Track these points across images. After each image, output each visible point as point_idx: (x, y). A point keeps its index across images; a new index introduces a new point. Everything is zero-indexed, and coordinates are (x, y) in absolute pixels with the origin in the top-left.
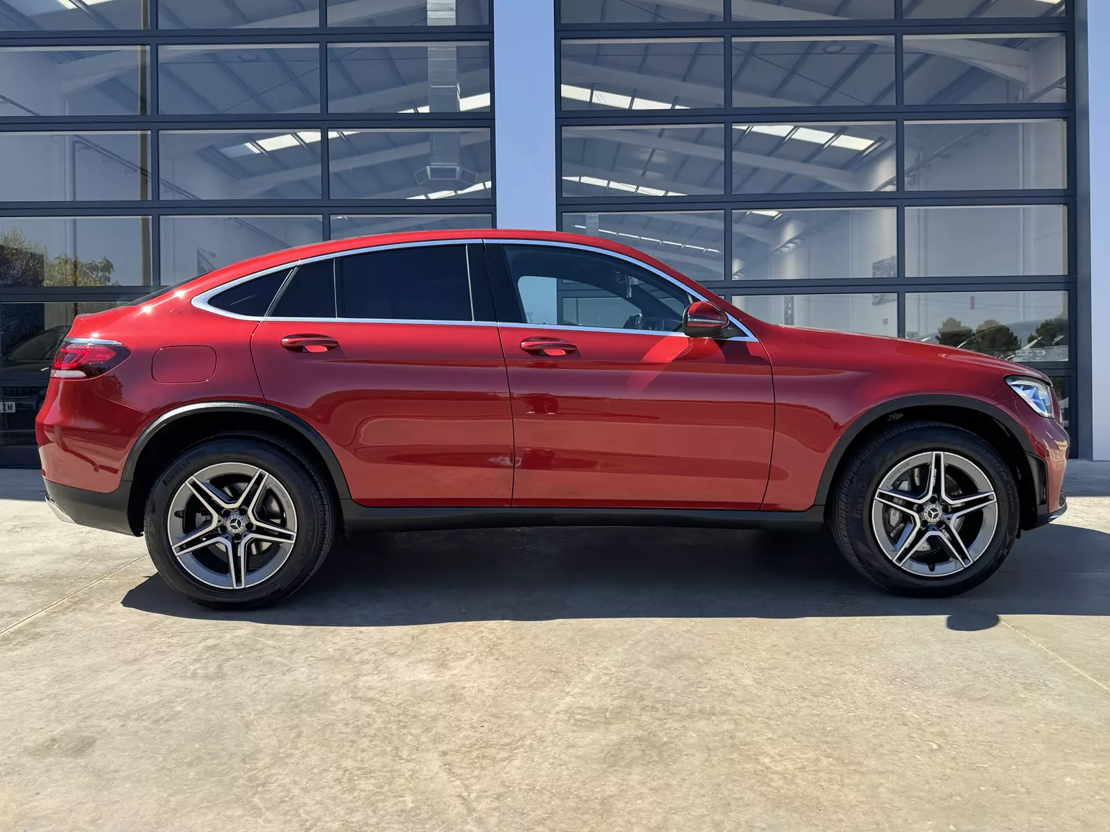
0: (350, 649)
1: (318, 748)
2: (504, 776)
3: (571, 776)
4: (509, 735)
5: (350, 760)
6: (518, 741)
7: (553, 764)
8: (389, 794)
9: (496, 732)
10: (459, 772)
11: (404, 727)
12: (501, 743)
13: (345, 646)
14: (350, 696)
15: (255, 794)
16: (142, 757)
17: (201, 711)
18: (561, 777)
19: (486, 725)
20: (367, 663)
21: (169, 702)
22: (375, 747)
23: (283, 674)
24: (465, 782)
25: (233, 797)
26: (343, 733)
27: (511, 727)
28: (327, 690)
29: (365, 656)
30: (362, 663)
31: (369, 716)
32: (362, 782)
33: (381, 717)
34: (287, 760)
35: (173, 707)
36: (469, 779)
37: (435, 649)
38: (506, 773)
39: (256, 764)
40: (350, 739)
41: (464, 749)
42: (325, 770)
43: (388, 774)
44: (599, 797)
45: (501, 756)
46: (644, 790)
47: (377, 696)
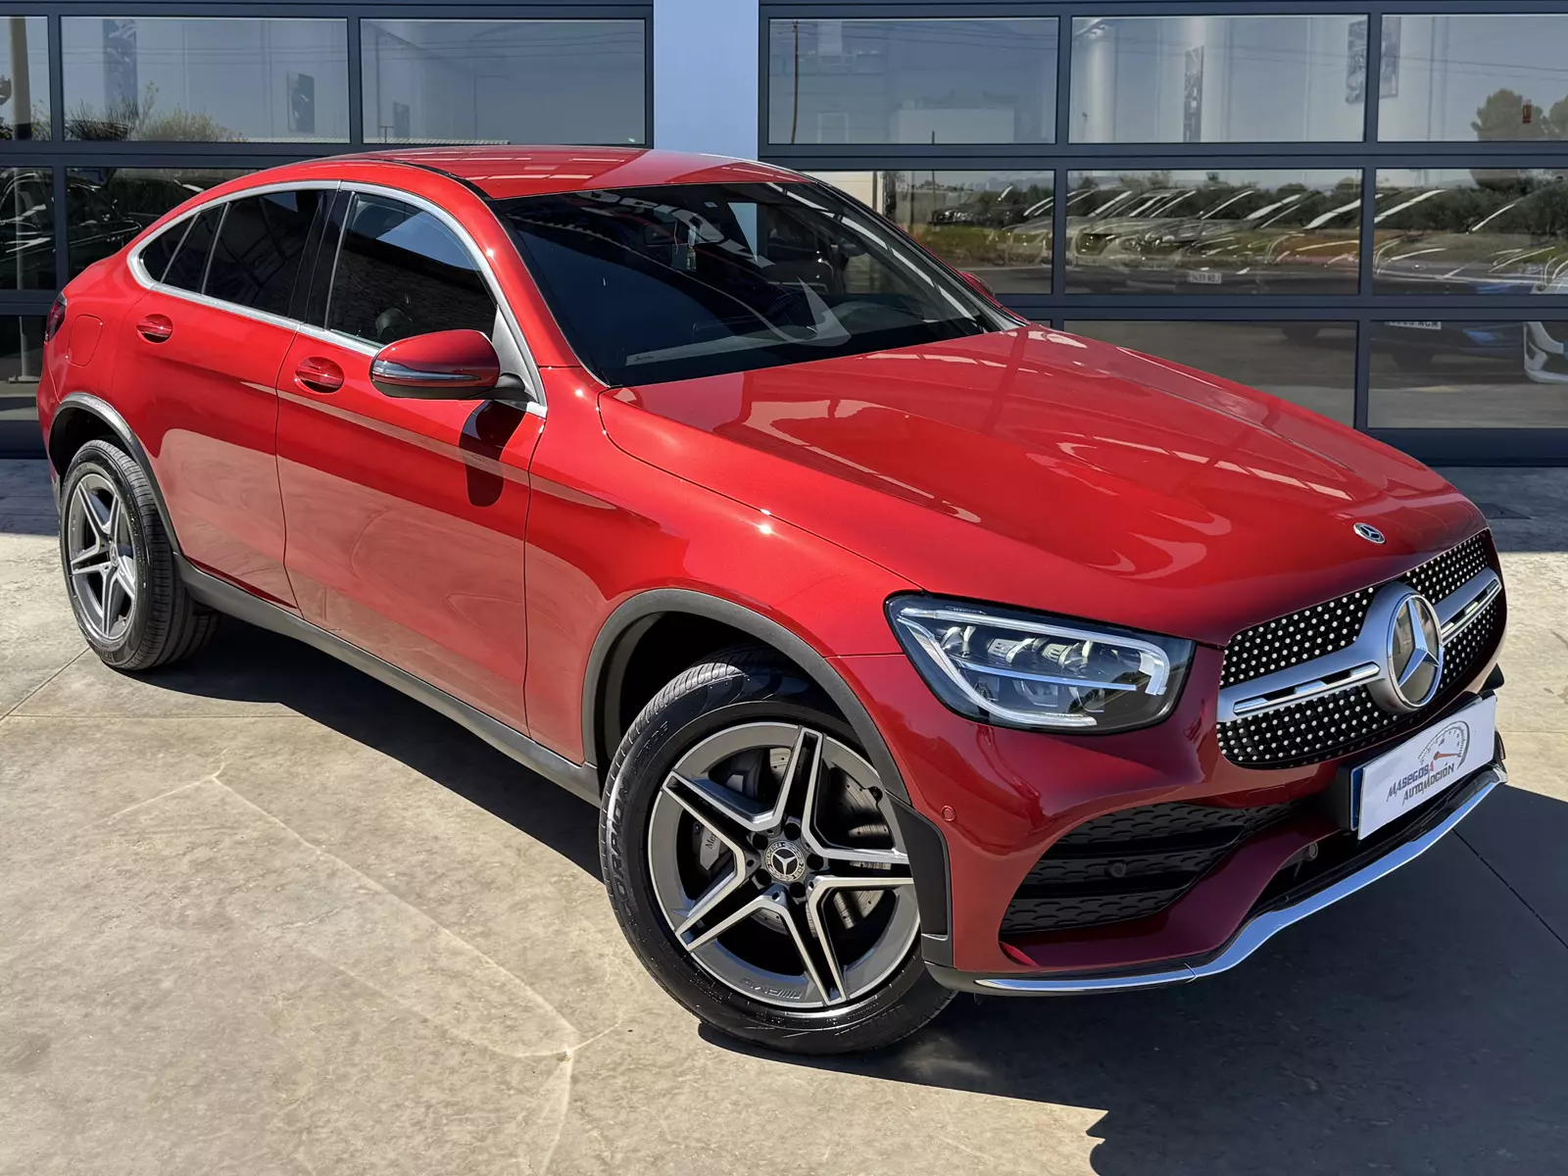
0: (420, 873)
1: (384, 1065)
2: (664, 1124)
3: (763, 1127)
4: (671, 1047)
5: (433, 1088)
6: (686, 1059)
7: (735, 1104)
8: (494, 1151)
9: (652, 1041)
10: (598, 1113)
11: (512, 1028)
12: (659, 1064)
13: (413, 866)
14: (426, 967)
15: (298, 1146)
16: (121, 1076)
17: (201, 989)
18: (748, 1128)
19: (636, 1028)
20: (450, 902)
21: (151, 972)
22: (470, 1066)
23: (321, 921)
24: (606, 1133)
25: (266, 1150)
26: (420, 1038)
27: (673, 1033)
28: (390, 954)
29: (446, 886)
30: (444, 901)
31: (457, 1005)
32: (454, 1128)
33: (476, 1009)
34: (338, 1086)
35: (159, 981)
36: (611, 1127)
37: (554, 876)
38: (667, 1118)
39: (295, 1090)
40: (432, 1049)
41: (604, 1073)
42: (398, 1106)
43: (492, 1116)
44: (803, 1166)
45: (660, 1087)
46: (870, 1154)
47: (468, 968)
